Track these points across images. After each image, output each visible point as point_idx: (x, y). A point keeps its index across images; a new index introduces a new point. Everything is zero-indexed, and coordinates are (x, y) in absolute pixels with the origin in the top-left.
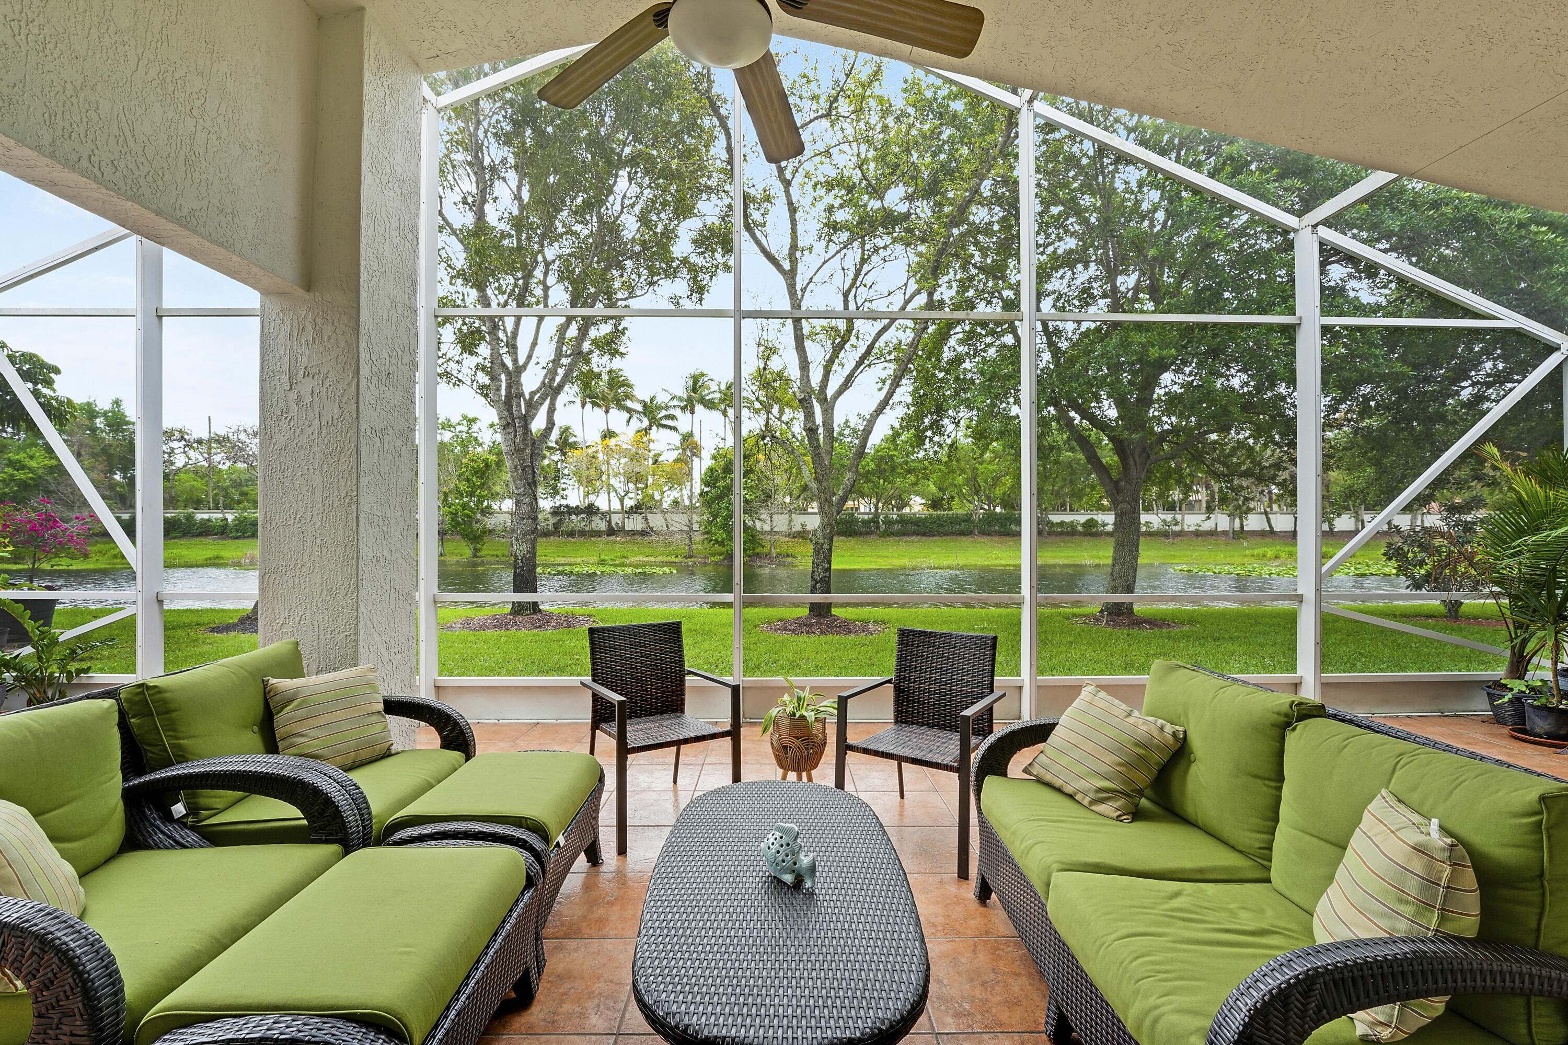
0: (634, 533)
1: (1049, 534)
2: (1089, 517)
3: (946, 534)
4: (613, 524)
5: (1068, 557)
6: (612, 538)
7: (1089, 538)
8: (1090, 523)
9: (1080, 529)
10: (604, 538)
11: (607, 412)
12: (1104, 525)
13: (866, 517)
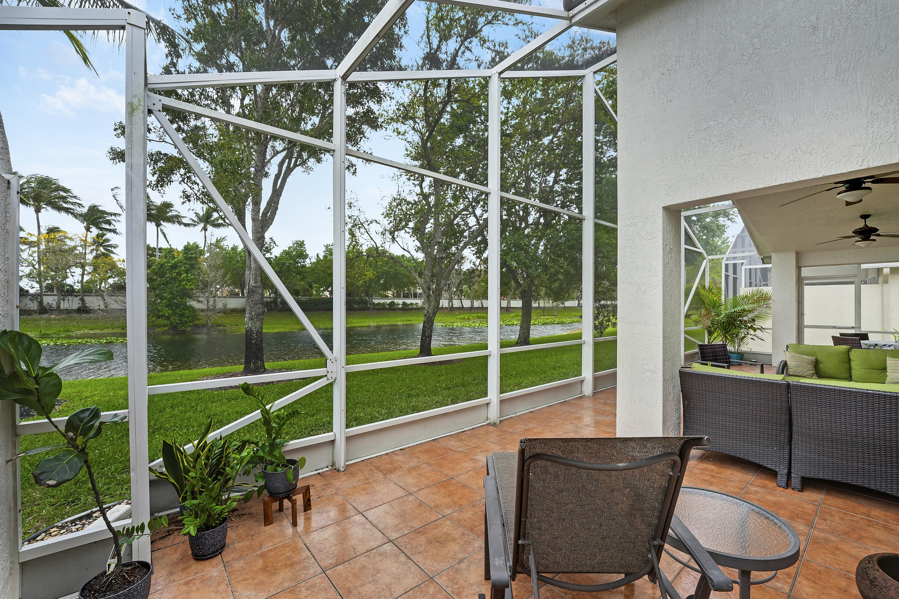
0: (68, 312)
1: (373, 309)
2: (391, 301)
3: (319, 310)
4: (45, 304)
5: (386, 322)
6: (45, 316)
7: (391, 311)
8: (392, 304)
9: (387, 307)
10: (36, 316)
11: (38, 211)
12: (398, 304)
13: (269, 300)
